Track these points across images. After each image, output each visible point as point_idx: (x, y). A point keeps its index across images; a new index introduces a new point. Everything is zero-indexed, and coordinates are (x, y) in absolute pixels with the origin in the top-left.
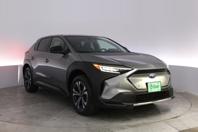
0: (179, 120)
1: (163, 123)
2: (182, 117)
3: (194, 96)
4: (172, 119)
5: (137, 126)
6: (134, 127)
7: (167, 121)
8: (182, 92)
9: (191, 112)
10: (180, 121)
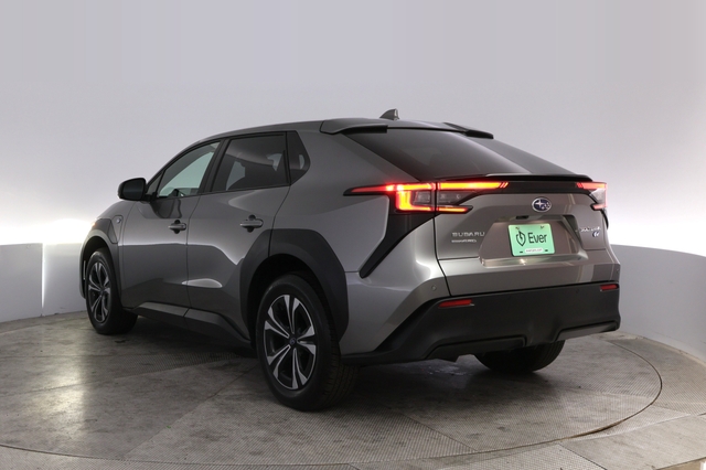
0: (618, 439)
1: (561, 448)
2: (629, 430)
3: (672, 352)
4: (592, 436)
5: (469, 459)
6: (454, 462)
7: (576, 443)
8: (629, 337)
9: (661, 409)
10: (622, 444)
